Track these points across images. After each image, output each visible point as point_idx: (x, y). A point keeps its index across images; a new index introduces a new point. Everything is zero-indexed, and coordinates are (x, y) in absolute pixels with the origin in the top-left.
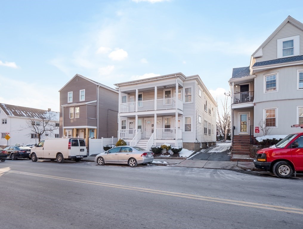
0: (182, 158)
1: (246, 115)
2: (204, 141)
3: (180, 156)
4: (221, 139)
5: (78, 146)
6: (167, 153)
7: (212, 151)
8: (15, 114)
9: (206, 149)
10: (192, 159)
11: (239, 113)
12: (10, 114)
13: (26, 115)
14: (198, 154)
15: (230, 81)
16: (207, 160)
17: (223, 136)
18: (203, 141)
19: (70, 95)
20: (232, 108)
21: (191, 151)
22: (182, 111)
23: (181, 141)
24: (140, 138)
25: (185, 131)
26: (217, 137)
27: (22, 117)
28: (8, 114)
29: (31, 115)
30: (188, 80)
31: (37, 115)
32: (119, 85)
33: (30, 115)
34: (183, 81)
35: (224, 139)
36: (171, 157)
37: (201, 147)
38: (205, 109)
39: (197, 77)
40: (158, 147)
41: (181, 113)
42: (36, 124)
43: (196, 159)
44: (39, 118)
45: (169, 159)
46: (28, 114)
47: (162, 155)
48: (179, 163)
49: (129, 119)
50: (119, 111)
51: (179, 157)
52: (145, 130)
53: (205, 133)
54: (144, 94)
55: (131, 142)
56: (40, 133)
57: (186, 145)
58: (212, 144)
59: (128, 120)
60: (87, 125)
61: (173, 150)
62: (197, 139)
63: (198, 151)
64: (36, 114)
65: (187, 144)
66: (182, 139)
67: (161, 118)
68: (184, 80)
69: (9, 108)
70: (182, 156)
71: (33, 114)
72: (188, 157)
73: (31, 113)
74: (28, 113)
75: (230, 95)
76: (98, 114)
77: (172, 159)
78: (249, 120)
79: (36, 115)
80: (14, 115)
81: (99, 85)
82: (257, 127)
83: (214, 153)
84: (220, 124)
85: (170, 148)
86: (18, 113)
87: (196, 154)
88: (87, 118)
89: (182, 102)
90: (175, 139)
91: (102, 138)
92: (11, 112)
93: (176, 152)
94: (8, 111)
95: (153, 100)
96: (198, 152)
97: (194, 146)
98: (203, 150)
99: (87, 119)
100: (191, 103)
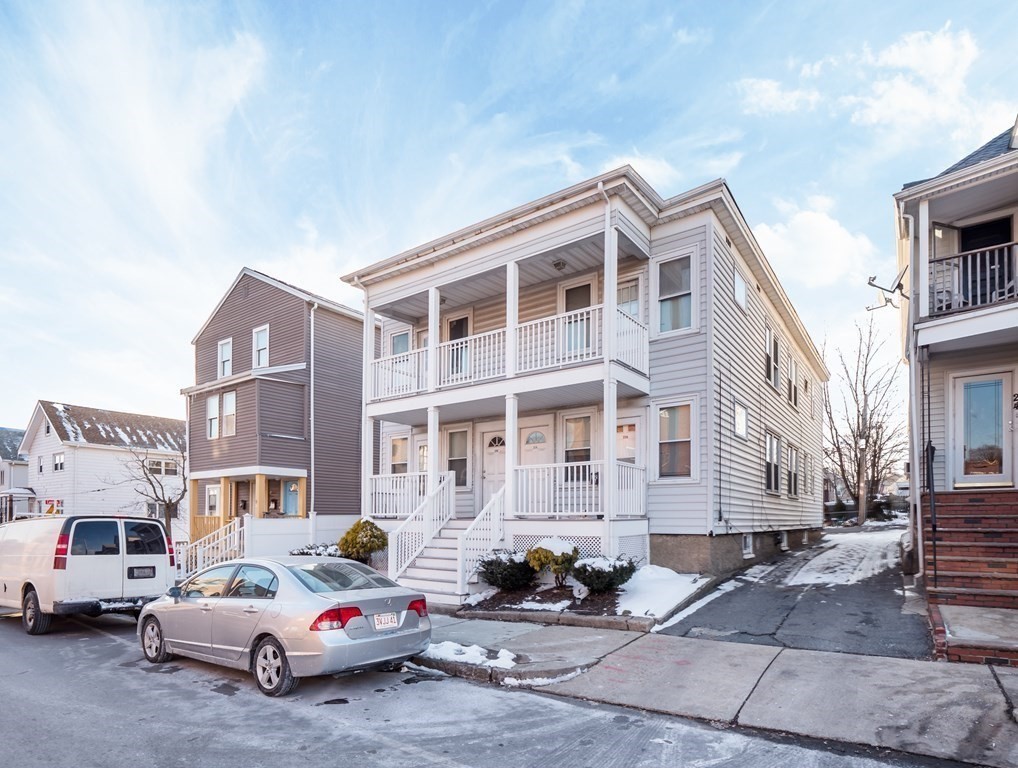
0: (627, 625)
1: (998, 383)
2: (767, 524)
3: (620, 611)
4: (840, 517)
5: (118, 553)
6: (561, 587)
7: (805, 576)
8: (93, 436)
9: (773, 563)
10: (683, 629)
11: (953, 375)
12: (72, 435)
13: (132, 439)
14: (728, 594)
15: (906, 193)
16: (771, 638)
17: (852, 502)
18: (756, 524)
19: (225, 350)
20: (920, 344)
21: (688, 579)
22: (644, 375)
23: (642, 528)
24: (452, 515)
25: (662, 475)
26: (826, 509)
27: (112, 447)
28: (64, 436)
29: (149, 437)
30: (672, 219)
31: (171, 441)
32: (363, 280)
33: (145, 439)
34: (651, 227)
35: (857, 515)
36: (572, 615)
37: (749, 554)
38: (769, 376)
39: (720, 195)
40: (512, 561)
41: (640, 384)
42: (163, 471)
43: (705, 631)
44: (174, 449)
45: (558, 622)
46: (139, 438)
47: (533, 600)
48: (588, 666)
50: (367, 395)
51: (611, 618)
52: (483, 477)
53: (769, 486)
54: (477, 313)
55: (397, 531)
56: (170, 501)
57: (666, 549)
58: (805, 540)
60: (263, 465)
61: (582, 574)
62: (725, 516)
63: (733, 577)
64: (168, 435)
65: (671, 541)
66: (644, 517)
67: (548, 419)
68: (650, 220)
69: (76, 419)
70: (626, 613)
71: (156, 438)
72: (659, 615)
73: (148, 432)
74: (141, 433)
75: (900, 286)
76: (312, 418)
77: (571, 624)
78: (1016, 407)
79: (166, 439)
80: (85, 441)
81: (314, 300)
83: (819, 587)
84: (837, 454)
85: (568, 561)
86: (103, 434)
87: (716, 595)
88: (257, 433)
89: (646, 333)
90: (600, 517)
91: (312, 515)
92: (79, 431)
93: (605, 587)
94: (68, 427)
95: (500, 330)
96: (728, 580)
97: (704, 553)
98: (756, 569)
99: (258, 438)
100: (689, 331)
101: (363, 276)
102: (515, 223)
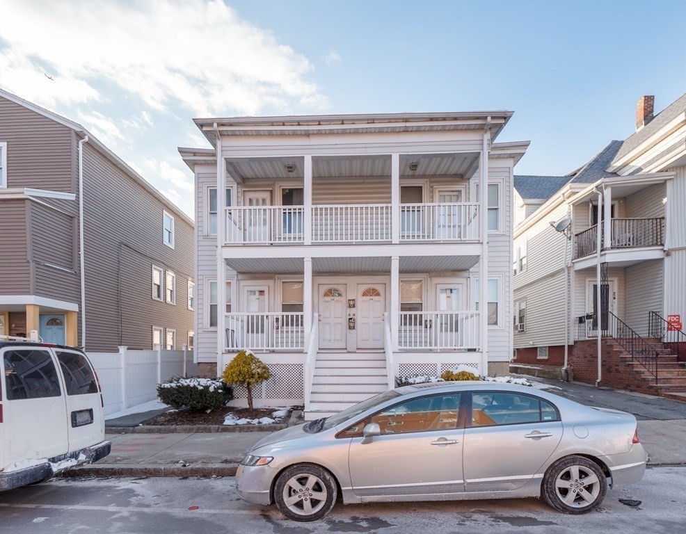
5: (59, 394)
11: (588, 279)
20: (604, 261)
49: (247, 276)
50: (222, 239)
52: (319, 320)
54: (316, 187)
59: (243, 283)
60: (37, 294)
67: (386, 279)
76: (82, 252)
78: (614, 298)
81: (85, 132)
82: (675, 316)
88: (29, 258)
90: (472, 350)
91: (122, 349)
95: (385, 205)
99: (32, 265)
100: (498, 233)
101: (223, 125)
102: (408, 124)
